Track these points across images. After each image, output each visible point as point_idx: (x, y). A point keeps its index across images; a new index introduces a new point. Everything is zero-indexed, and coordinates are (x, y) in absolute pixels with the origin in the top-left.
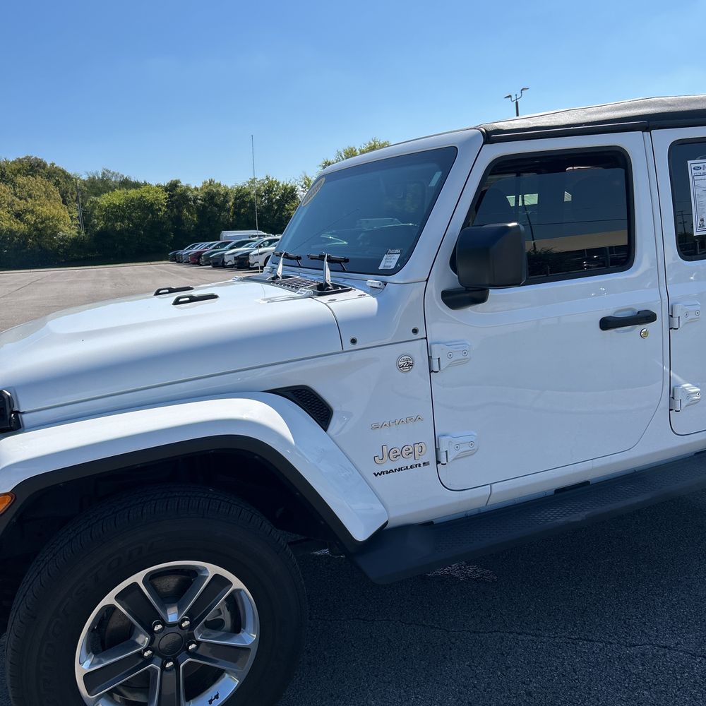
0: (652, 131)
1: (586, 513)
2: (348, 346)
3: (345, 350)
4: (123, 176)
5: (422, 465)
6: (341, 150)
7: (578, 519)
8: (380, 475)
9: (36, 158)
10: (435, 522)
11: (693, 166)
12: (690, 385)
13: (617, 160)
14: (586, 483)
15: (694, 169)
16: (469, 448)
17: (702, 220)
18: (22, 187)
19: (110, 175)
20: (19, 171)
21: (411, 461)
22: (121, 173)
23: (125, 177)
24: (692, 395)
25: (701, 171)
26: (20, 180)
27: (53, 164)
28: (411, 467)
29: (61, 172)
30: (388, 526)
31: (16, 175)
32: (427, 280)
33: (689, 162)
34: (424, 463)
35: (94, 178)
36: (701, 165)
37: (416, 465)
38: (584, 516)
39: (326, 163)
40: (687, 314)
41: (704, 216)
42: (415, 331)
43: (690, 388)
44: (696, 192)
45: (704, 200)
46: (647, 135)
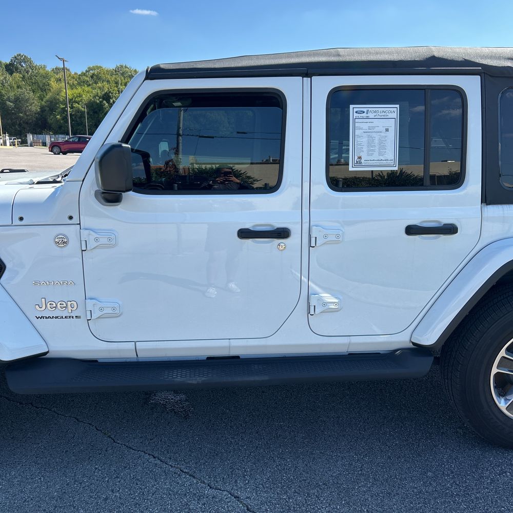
0: (313, 78)
1: (203, 379)
2: (17, 222)
3: (13, 224)
5: (74, 317)
7: (194, 382)
8: (41, 318)
10: (99, 361)
11: (355, 110)
12: (329, 295)
14: (237, 357)
15: (356, 112)
16: (111, 312)
17: (360, 158)
21: (66, 313)
24: (329, 304)
25: (364, 115)
28: (66, 317)
30: (48, 356)
32: (83, 181)
33: (351, 106)
34: (76, 316)
36: (365, 110)
37: (70, 317)
38: (200, 381)
40: (325, 236)
41: (361, 154)
42: (71, 218)
43: (328, 297)
44: (357, 132)
45: (364, 140)
46: (307, 80)
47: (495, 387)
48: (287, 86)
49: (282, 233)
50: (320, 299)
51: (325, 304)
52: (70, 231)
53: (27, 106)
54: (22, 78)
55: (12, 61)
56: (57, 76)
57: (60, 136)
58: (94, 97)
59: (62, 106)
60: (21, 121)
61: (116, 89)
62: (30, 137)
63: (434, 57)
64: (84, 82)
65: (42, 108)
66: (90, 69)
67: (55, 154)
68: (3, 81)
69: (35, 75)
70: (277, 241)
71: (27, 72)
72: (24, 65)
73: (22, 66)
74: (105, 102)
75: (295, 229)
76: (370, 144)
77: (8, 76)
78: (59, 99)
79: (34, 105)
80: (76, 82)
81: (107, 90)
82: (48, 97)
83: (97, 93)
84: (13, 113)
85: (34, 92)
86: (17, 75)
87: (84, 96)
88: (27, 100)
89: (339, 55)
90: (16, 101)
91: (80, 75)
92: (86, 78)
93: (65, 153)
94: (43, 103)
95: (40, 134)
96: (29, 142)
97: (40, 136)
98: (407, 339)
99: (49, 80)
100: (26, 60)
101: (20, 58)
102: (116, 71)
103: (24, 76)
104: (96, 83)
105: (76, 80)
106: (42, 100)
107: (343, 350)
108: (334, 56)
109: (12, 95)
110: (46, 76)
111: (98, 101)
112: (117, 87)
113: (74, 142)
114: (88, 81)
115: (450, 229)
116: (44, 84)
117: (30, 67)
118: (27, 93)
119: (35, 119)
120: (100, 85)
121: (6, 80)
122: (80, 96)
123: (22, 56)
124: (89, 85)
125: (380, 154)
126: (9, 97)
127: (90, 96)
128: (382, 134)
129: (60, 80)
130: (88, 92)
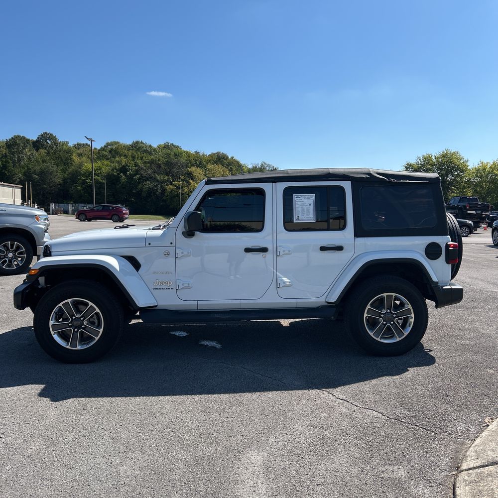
0: (277, 183)
3: (146, 246)
4: (274, 167)
6: (421, 156)
9: (223, 153)
11: (296, 196)
13: (261, 193)
16: (187, 286)
17: (298, 217)
18: (210, 170)
19: (266, 166)
20: (210, 161)
21: (167, 287)
22: (273, 165)
23: (275, 167)
24: (286, 283)
25: (299, 198)
26: (210, 166)
27: (233, 157)
28: (166, 289)
29: (236, 163)
31: (207, 164)
32: (177, 227)
33: (294, 195)
34: (172, 289)
35: (256, 167)
36: (299, 196)
39: (408, 164)
40: (284, 251)
41: (299, 215)
42: (171, 243)
43: (285, 279)
44: (297, 206)
45: (300, 209)
46: (274, 184)
47: (366, 324)
48: (267, 187)
49: (264, 250)
50: (282, 280)
51: (284, 282)
52: (171, 250)
53: (51, 179)
54: (47, 153)
55: (38, 138)
56: (78, 151)
57: (80, 205)
58: (112, 170)
59: (83, 178)
60: (45, 192)
61: (132, 162)
62: (52, 206)
63: (329, 173)
64: (103, 156)
65: (64, 180)
66: (108, 144)
67: (81, 221)
68: (30, 157)
69: (58, 151)
70: (262, 254)
71: (52, 148)
72: (49, 142)
73: (48, 143)
74: (122, 174)
75: (270, 248)
76: (303, 210)
77: (35, 152)
78: (80, 172)
79: (58, 177)
80: (96, 156)
81: (124, 163)
82: (70, 170)
83: (115, 167)
84: (38, 185)
85: (57, 165)
86: (43, 151)
87: (103, 169)
88: (51, 173)
89: (288, 173)
90: (42, 174)
91: (99, 150)
92: (105, 153)
93: (89, 220)
94: (66, 175)
95: (61, 203)
96: (51, 210)
97: (61, 205)
98: (324, 300)
99: (72, 155)
100: (51, 137)
101: (46, 136)
102: (132, 147)
103: (49, 152)
104: (114, 157)
105: (96, 155)
106: (65, 173)
107: (294, 306)
108: (286, 174)
109: (38, 168)
110: (69, 151)
111: (115, 174)
112: (133, 160)
113: (98, 211)
114: (106, 156)
115: (340, 248)
116: (67, 158)
117: (55, 143)
118: (51, 166)
119: (57, 190)
120: (117, 159)
121: (32, 155)
122: (100, 169)
123: (48, 134)
124: (108, 159)
125: (307, 215)
126: (35, 170)
127: (109, 169)
128: (308, 207)
129: (81, 154)
130: (107, 165)
